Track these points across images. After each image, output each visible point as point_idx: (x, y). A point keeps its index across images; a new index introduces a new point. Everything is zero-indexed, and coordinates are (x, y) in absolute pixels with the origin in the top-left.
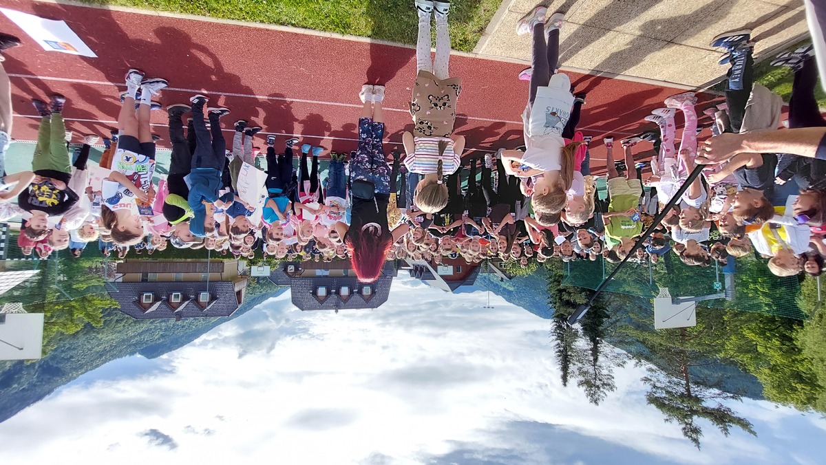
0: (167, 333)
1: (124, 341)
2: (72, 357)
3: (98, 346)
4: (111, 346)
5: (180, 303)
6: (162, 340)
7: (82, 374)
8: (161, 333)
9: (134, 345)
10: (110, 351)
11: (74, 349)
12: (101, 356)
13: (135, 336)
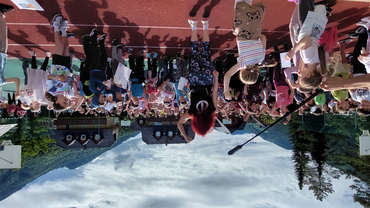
0: (79, 156)
1: (58, 160)
2: (34, 168)
3: (46, 162)
4: (52, 163)
5: (85, 140)
6: (76, 160)
7: (39, 176)
8: (76, 156)
9: (63, 162)
10: (51, 165)
11: (35, 164)
12: (48, 167)
13: (63, 158)
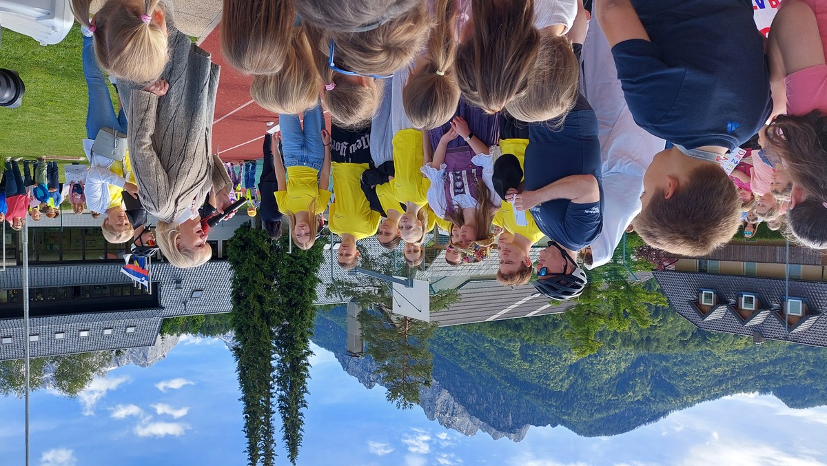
5: (753, 312)
12: (720, 382)
